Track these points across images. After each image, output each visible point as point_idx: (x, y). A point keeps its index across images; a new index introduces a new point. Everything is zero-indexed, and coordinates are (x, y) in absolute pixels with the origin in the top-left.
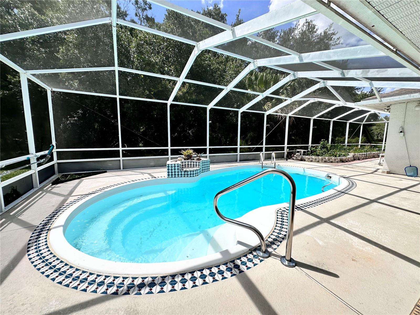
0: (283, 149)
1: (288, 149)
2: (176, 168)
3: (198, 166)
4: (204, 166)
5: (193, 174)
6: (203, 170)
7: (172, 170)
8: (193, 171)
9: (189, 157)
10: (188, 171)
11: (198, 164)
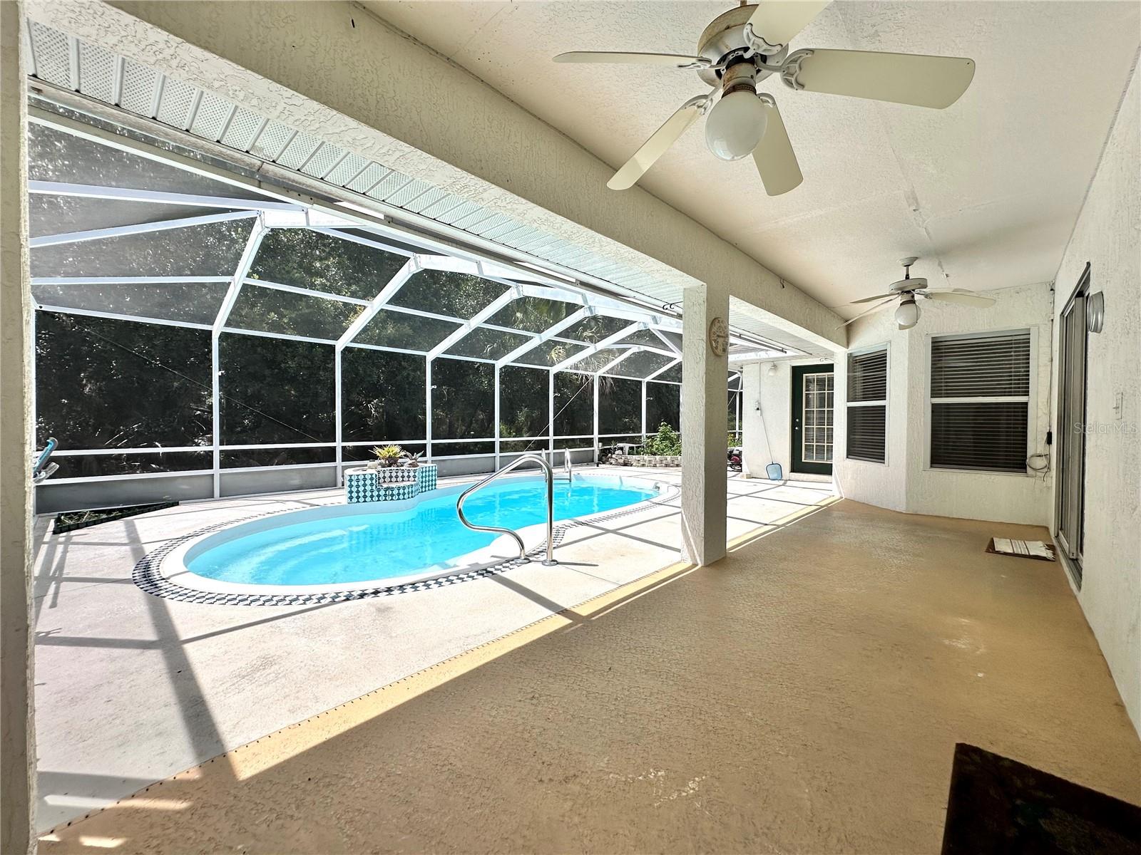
0: (589, 443)
1: (600, 444)
2: (368, 482)
3: (412, 479)
4: (424, 479)
5: (404, 494)
6: (422, 487)
7: (358, 486)
8: (404, 489)
9: (392, 461)
10: (392, 489)
11: (412, 474)
